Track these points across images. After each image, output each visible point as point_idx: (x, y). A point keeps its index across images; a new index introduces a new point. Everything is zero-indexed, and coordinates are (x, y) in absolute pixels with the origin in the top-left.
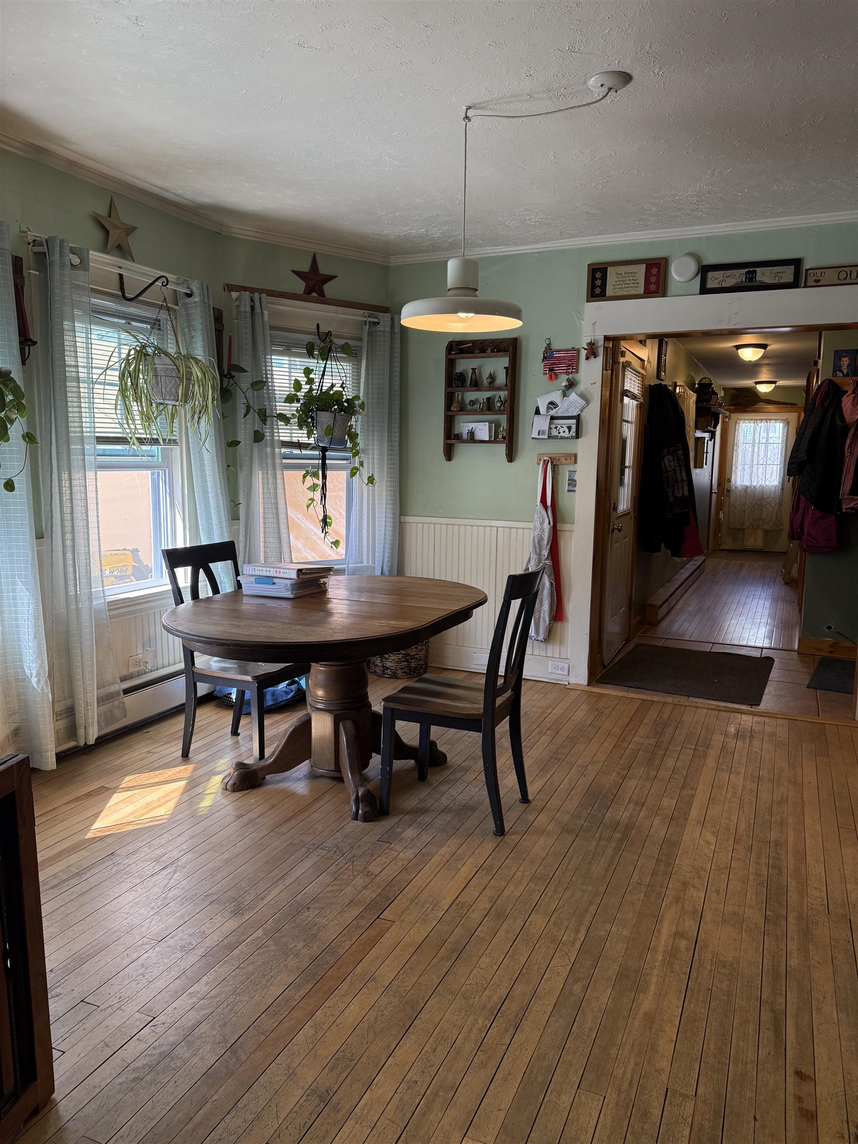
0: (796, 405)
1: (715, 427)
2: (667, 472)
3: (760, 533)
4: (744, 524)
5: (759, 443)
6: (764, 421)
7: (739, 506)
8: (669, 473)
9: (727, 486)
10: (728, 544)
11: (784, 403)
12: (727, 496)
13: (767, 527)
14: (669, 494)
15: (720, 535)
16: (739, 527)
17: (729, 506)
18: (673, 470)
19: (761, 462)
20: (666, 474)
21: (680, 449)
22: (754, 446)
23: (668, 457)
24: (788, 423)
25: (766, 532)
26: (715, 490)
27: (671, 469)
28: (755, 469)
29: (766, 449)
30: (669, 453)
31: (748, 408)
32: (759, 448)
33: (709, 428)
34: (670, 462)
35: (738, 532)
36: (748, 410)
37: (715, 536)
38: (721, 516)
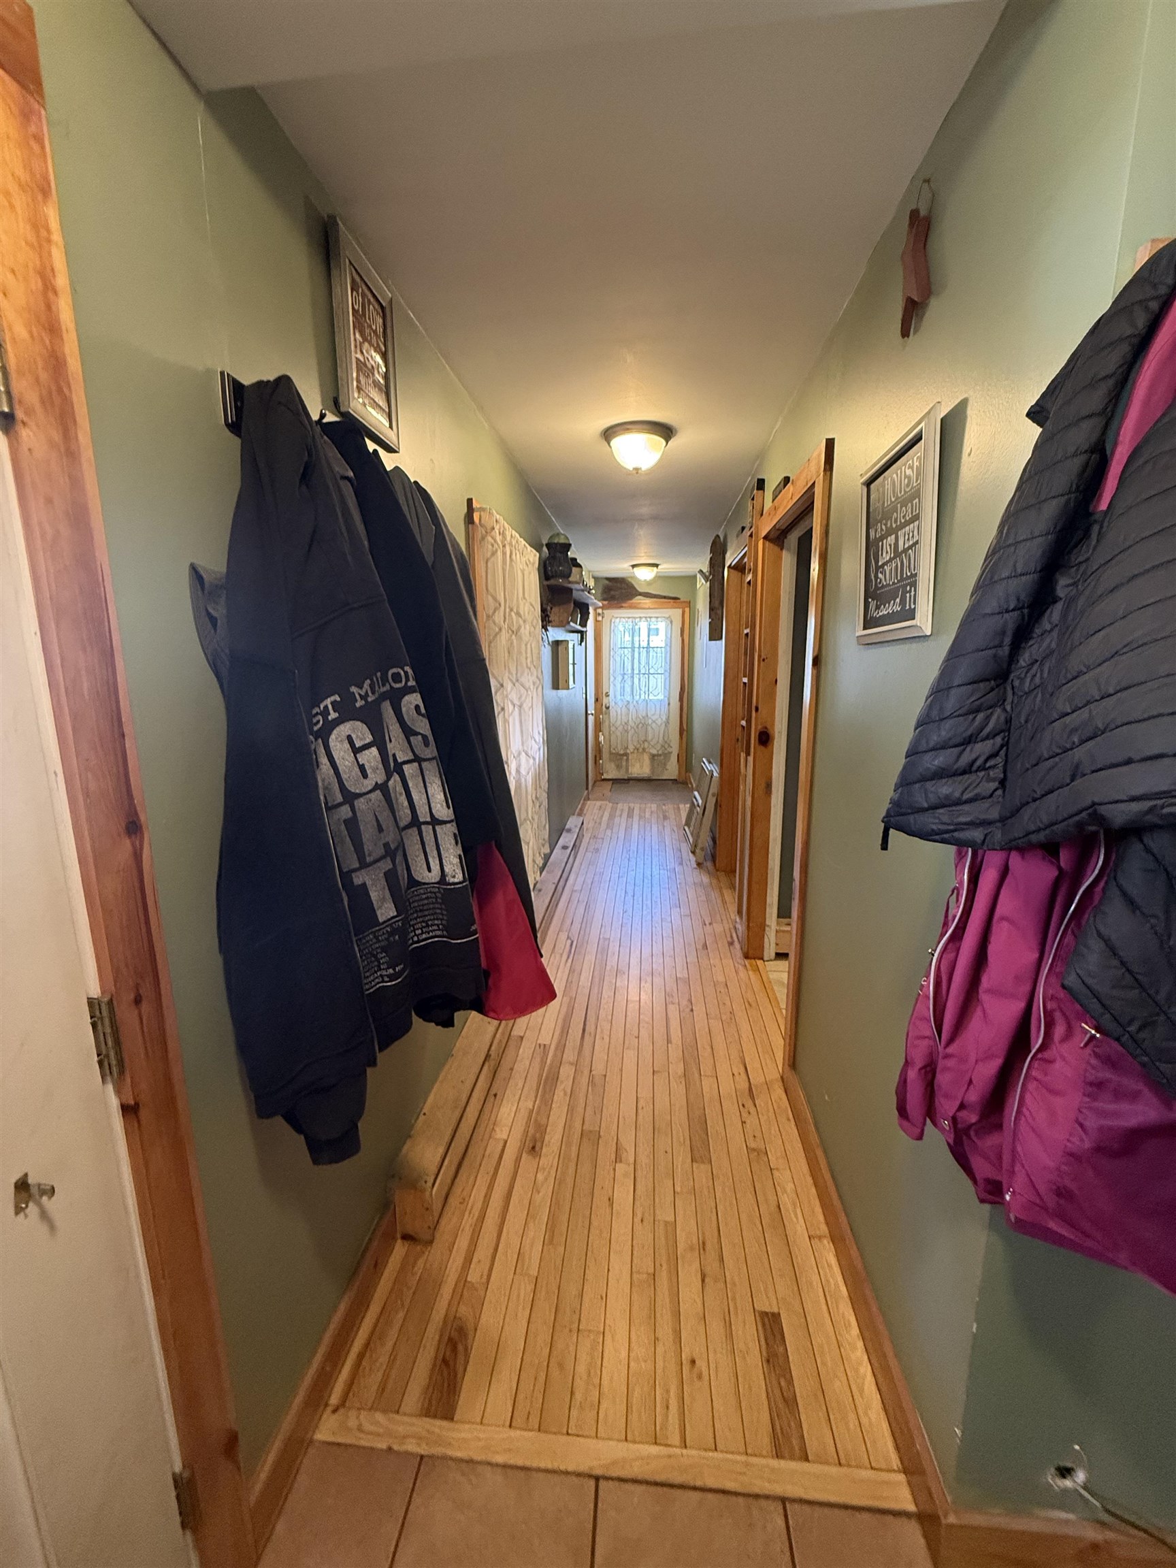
0: (679, 599)
1: (584, 624)
2: (350, 797)
3: (646, 758)
4: (627, 748)
5: (639, 648)
6: (644, 619)
7: (622, 727)
8: (360, 804)
9: (605, 701)
10: (611, 772)
11: (665, 597)
12: (606, 714)
13: (654, 752)
14: (374, 895)
15: (601, 761)
16: (622, 752)
17: (610, 727)
18: (377, 787)
19: (643, 671)
20: (345, 811)
21: (408, 690)
22: (634, 651)
23: (345, 729)
24: (671, 622)
25: (653, 757)
26: (591, 710)
27: (368, 784)
28: (636, 681)
29: (648, 652)
30: (347, 712)
31: (625, 603)
32: (639, 654)
33: (572, 624)
34: (356, 751)
35: (621, 758)
36: (623, 605)
37: (595, 762)
38: (601, 738)
